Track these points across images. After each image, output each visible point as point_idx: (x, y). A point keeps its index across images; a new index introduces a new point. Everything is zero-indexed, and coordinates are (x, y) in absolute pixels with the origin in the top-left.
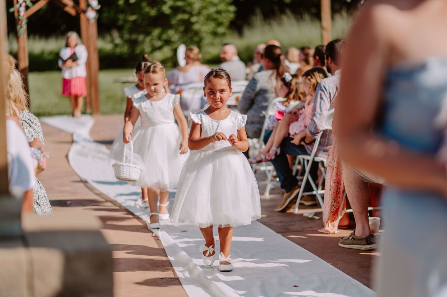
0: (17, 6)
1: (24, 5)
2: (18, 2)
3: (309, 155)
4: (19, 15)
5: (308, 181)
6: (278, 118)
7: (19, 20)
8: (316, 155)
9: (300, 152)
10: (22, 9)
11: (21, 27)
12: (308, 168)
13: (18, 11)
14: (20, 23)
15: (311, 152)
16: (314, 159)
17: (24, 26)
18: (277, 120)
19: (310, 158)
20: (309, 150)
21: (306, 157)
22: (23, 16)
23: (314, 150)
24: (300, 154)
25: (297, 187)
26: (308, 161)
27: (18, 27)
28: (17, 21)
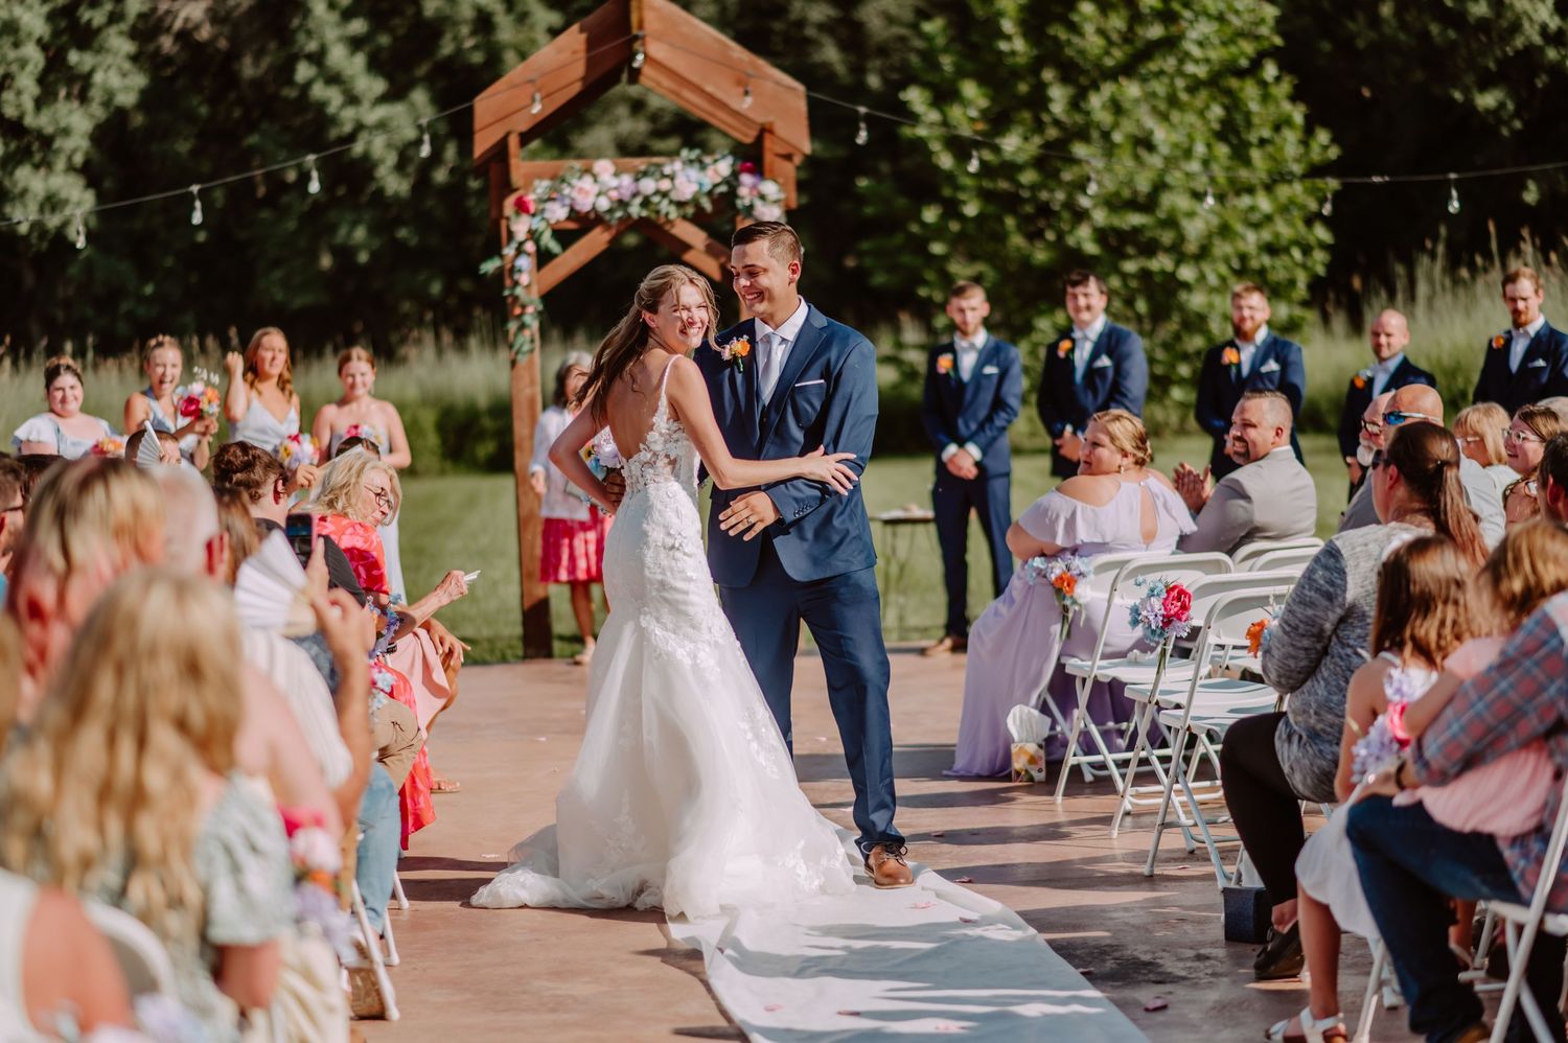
0: (509, 251)
1: (530, 247)
2: (511, 235)
3: (1526, 904)
4: (516, 284)
5: (1518, 1010)
6: (1401, 734)
7: (516, 299)
8: (1551, 907)
9: (1485, 890)
10: (524, 262)
11: (522, 327)
12: (1518, 958)
13: (512, 270)
14: (517, 311)
15: (1533, 891)
16: (1541, 922)
17: (534, 324)
18: (1396, 746)
19: (1529, 916)
20: (1526, 883)
21: (1511, 912)
22: (528, 287)
23: (1544, 886)
24: (1488, 899)
25: (1474, 1033)
26: (1520, 928)
27: (512, 326)
28: (510, 300)
